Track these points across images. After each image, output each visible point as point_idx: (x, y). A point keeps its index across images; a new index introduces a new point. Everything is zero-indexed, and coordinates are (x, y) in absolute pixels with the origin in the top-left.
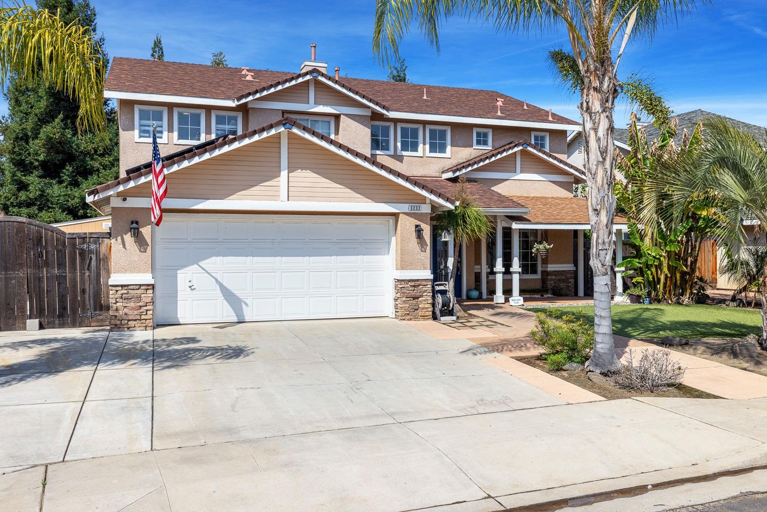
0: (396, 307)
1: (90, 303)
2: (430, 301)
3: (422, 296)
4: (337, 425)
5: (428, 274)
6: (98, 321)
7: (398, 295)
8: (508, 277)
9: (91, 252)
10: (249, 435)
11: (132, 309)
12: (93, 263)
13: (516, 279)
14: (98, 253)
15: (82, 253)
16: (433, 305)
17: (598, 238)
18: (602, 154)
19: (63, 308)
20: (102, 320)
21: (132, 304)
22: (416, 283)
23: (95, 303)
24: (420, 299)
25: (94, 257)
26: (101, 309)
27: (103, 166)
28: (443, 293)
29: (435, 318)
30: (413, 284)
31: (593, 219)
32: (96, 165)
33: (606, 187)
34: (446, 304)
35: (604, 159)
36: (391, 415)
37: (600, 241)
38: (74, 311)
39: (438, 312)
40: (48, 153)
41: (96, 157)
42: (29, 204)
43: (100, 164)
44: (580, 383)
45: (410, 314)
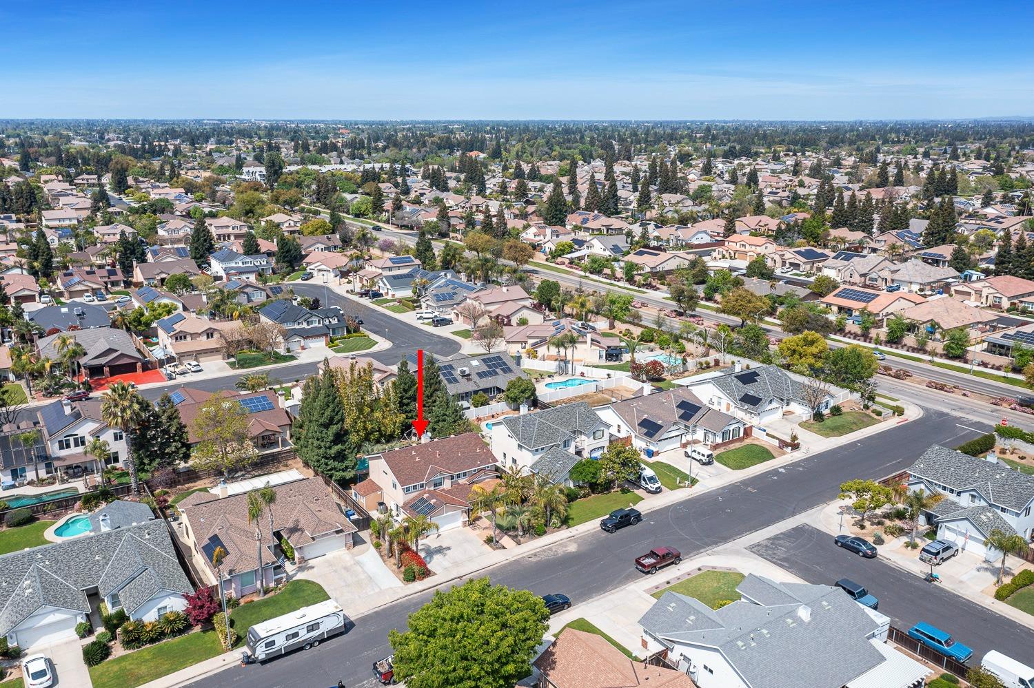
0: (463, 525)
5: (467, 518)
7: (464, 523)
17: (494, 523)
24: (467, 523)
28: (469, 521)
29: (468, 526)
31: (493, 519)
34: (470, 523)
44: (491, 547)
45: (465, 526)
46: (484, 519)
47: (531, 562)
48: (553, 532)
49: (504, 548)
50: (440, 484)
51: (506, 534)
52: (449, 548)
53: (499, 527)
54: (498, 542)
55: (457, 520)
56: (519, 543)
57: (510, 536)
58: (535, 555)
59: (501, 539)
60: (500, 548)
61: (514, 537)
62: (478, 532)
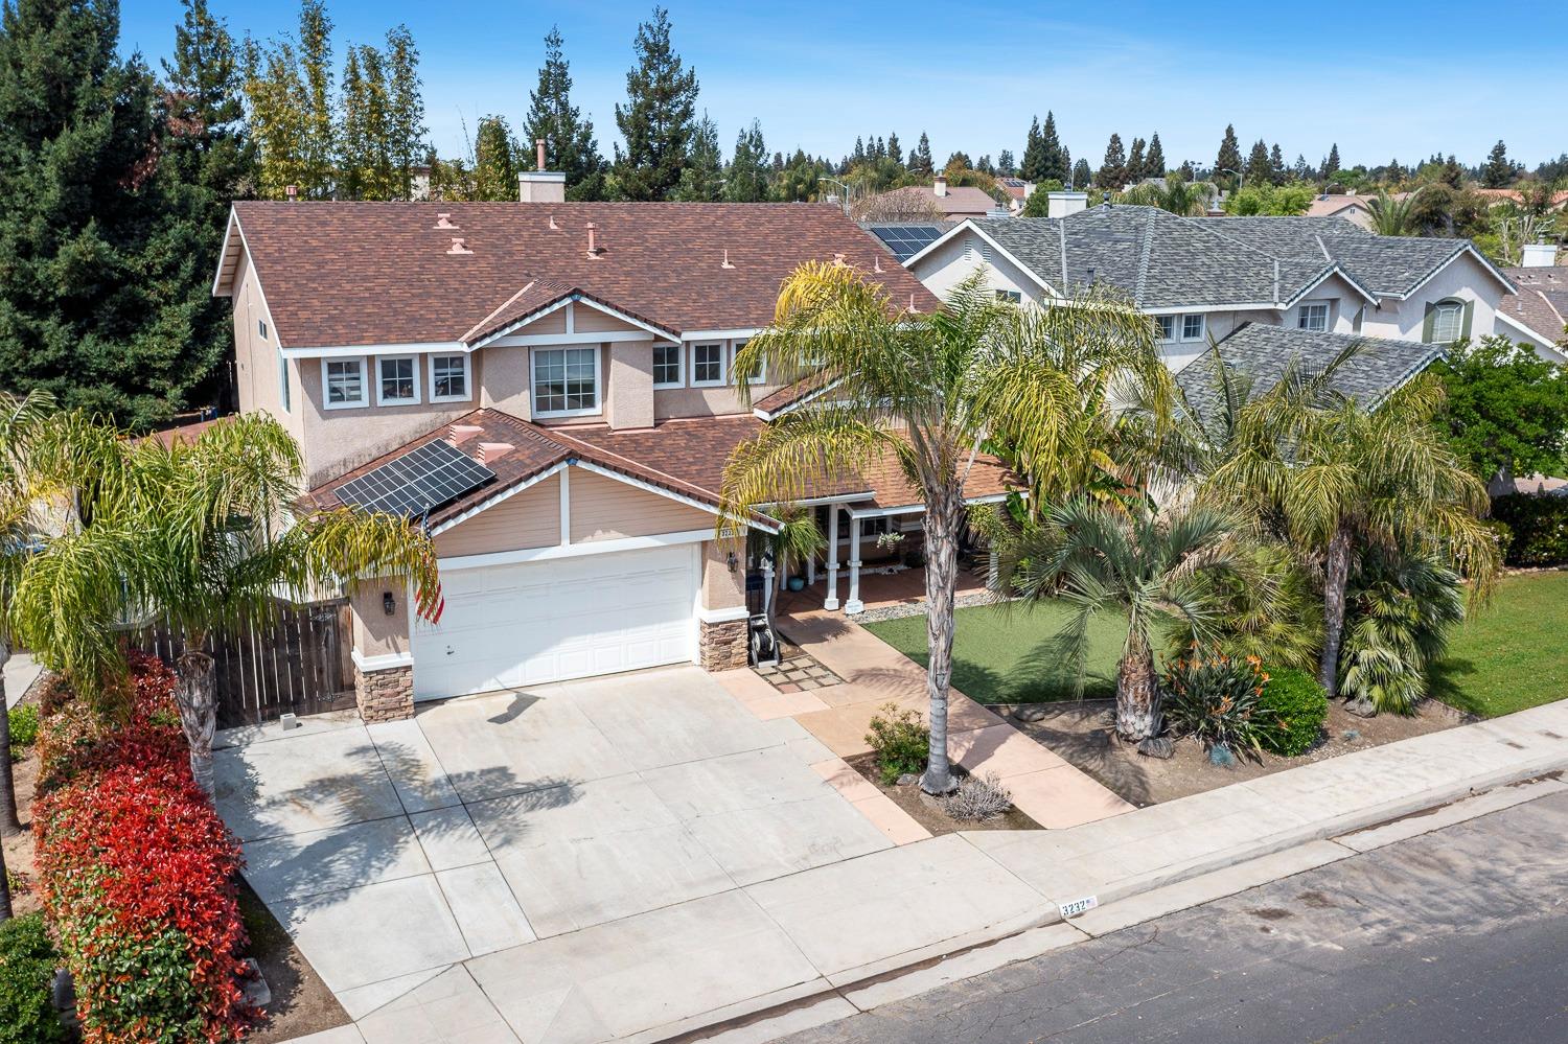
0: (702, 653)
1: (329, 682)
2: (746, 643)
3: (735, 640)
4: (685, 895)
5: (742, 612)
6: (340, 704)
7: (706, 640)
8: (843, 574)
9: (327, 623)
10: (611, 914)
11: (390, 696)
12: (331, 637)
13: (855, 575)
14: (336, 624)
15: (317, 624)
16: (749, 648)
17: (936, 662)
18: (943, 579)
19: (298, 693)
20: (344, 702)
21: (389, 691)
22: (729, 626)
23: (335, 683)
24: (734, 643)
25: (331, 629)
26: (342, 690)
27: (164, 298)
28: (761, 629)
29: (750, 662)
30: (724, 626)
31: (932, 644)
32: (153, 297)
33: (946, 612)
34: (765, 644)
35: (945, 584)
36: (731, 875)
37: (938, 666)
38: (311, 695)
39: (755, 657)
40: (74, 285)
41: (152, 282)
42: (48, 371)
43: (160, 294)
44: (911, 806)
45: (721, 662)
46: (861, 636)
47: (1298, 962)
48: (1377, 738)
49: (1015, 818)
50: (583, 395)
51: (1018, 722)
52: (560, 793)
53: (969, 680)
54: (960, 771)
55: (664, 612)
56: (1135, 793)
57: (1044, 737)
58: (1315, 899)
59: (982, 751)
60: (983, 819)
61: (1090, 750)
62: (810, 701)
